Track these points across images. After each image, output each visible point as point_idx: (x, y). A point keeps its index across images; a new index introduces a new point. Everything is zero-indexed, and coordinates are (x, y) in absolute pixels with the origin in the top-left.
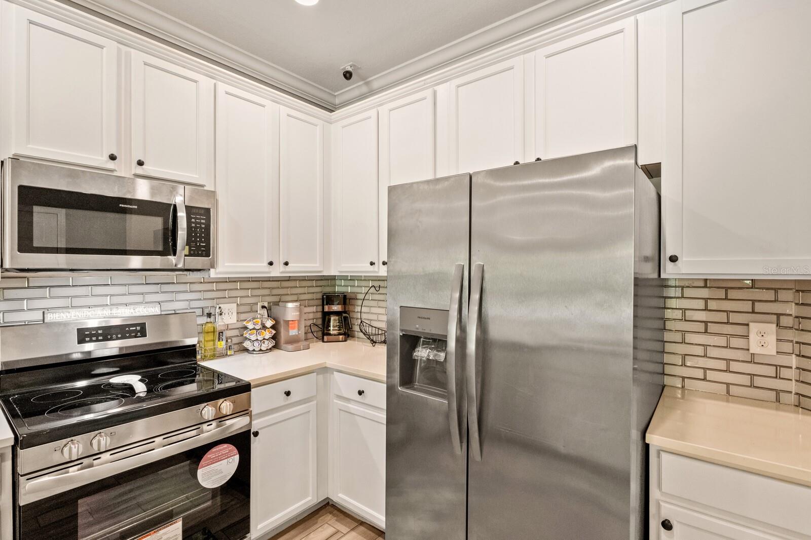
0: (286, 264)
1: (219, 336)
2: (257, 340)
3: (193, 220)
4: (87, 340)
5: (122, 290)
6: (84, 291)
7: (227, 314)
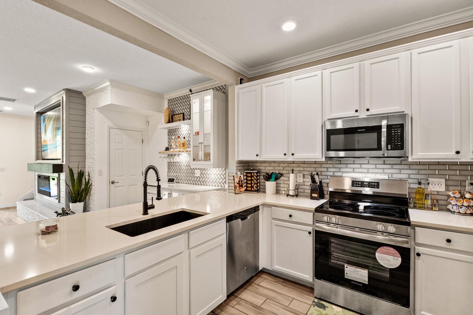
1: (426, 197)
2: (456, 205)
3: (393, 132)
4: (355, 185)
5: (373, 166)
6: (358, 166)
7: (437, 185)
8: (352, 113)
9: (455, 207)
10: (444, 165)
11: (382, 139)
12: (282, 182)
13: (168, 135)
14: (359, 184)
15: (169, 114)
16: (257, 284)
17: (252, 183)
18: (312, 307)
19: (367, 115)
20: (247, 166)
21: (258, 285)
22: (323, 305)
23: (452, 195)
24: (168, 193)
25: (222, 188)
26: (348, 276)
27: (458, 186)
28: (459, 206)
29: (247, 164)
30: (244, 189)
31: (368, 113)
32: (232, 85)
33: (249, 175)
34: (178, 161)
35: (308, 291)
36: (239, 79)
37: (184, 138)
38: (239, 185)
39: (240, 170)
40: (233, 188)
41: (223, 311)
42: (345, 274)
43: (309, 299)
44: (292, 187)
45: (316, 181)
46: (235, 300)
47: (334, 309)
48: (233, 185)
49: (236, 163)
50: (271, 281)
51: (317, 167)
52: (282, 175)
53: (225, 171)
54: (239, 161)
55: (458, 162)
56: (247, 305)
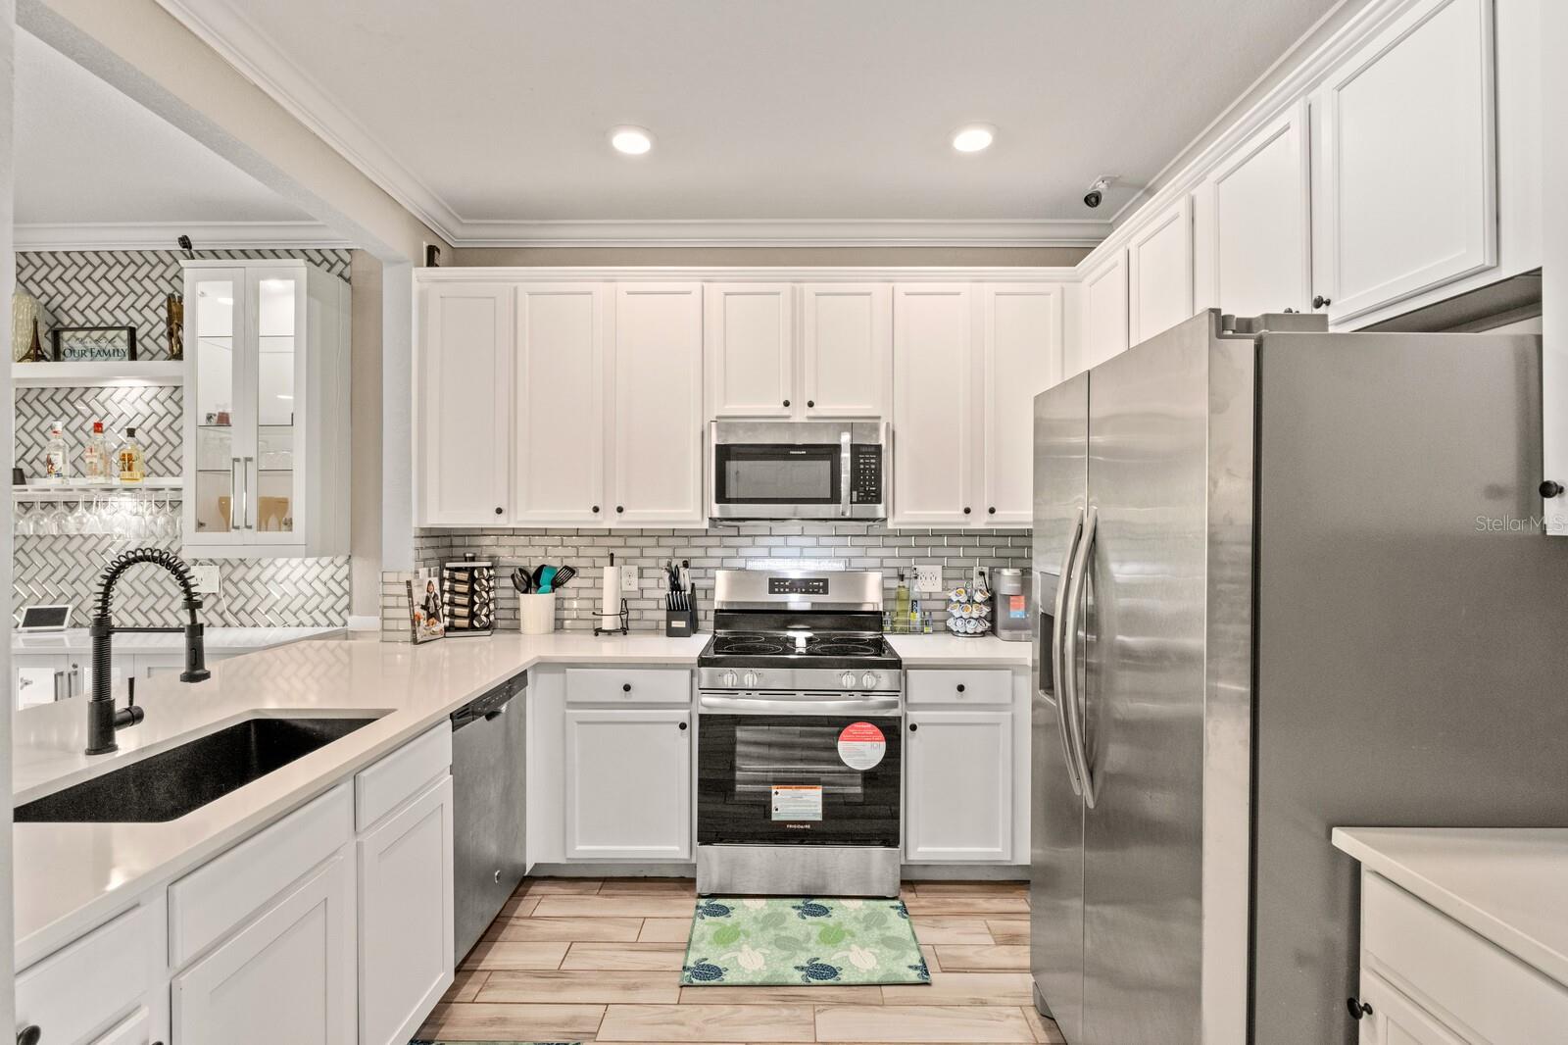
0: (992, 511)
1: (912, 606)
2: (961, 617)
3: (862, 461)
4: (777, 590)
5: (812, 541)
6: (780, 541)
7: (929, 579)
8: (777, 408)
9: (959, 622)
10: (940, 536)
11: (843, 476)
12: (571, 593)
13: (20, 413)
14: (785, 587)
15: (36, 323)
16: (524, 918)
17: (472, 603)
18: (698, 920)
19: (809, 418)
20: (446, 547)
21: (530, 917)
22: (722, 907)
23: (955, 599)
24: (51, 672)
25: (331, 629)
26: (779, 814)
27: (961, 579)
28: (965, 620)
29: (446, 541)
30: (442, 626)
31: (812, 412)
32: (399, 262)
33: (464, 576)
34: (101, 532)
35: (675, 889)
36: (425, 245)
37: (131, 433)
38: (425, 612)
39: (427, 559)
40: (408, 625)
41: (442, 1025)
42: (774, 811)
43: (685, 906)
44: (609, 604)
45: (682, 585)
46: (470, 981)
47: (748, 908)
48: (406, 613)
49: (415, 537)
50: (565, 897)
51: (678, 547)
52: (572, 571)
53: (346, 567)
54: (422, 529)
55: (960, 530)
56: (519, 980)
